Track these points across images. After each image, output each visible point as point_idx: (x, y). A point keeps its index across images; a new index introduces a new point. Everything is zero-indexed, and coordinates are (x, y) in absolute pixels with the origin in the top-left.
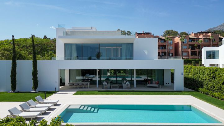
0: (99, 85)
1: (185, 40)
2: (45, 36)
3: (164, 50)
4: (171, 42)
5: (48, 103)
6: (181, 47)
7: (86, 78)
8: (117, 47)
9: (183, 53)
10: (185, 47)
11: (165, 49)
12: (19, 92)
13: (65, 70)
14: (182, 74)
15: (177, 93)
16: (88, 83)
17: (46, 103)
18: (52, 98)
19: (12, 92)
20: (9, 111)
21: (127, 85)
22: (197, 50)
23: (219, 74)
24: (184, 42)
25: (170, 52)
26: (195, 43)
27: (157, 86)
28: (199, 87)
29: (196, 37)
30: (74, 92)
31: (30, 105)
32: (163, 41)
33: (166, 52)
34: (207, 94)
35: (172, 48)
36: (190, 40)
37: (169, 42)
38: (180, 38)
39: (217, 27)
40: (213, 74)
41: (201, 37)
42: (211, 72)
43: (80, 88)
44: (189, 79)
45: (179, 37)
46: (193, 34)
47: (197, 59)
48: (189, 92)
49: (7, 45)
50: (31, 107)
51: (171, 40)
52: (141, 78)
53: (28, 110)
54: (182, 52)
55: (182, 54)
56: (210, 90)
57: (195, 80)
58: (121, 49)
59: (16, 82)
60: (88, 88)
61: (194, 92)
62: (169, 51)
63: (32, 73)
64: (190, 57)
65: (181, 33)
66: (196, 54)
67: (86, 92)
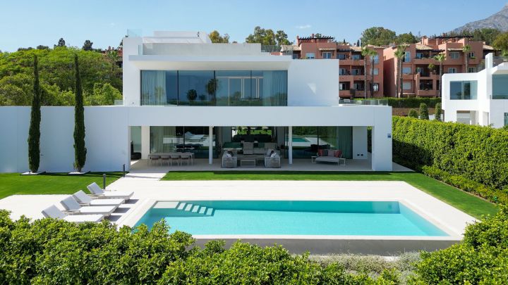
0: (214, 158)
1: (408, 55)
2: (87, 41)
3: (360, 78)
4: (376, 58)
5: (114, 197)
6: (398, 69)
7: (186, 143)
8: (253, 77)
9: (402, 84)
10: (407, 70)
11: (362, 73)
12: (44, 173)
13: (140, 127)
14: (389, 137)
15: (376, 176)
16: (191, 154)
17: (110, 198)
18: (119, 187)
19: (32, 173)
20: (43, 212)
21: (274, 159)
22: (432, 77)
23: (462, 138)
24: (404, 60)
25: (372, 81)
26: (430, 62)
27: (337, 160)
28: (423, 164)
29: (430, 48)
30: (163, 175)
31: (79, 202)
32: (358, 56)
33: (363, 82)
34: (437, 177)
35: (377, 73)
36: (419, 55)
37: (371, 58)
38: (396, 50)
39: (486, 19)
40: (450, 137)
41: (443, 47)
42: (447, 132)
43: (175, 164)
44: (405, 145)
45: (393, 48)
46: (426, 41)
47: (434, 98)
48: (403, 174)
49: (4, 64)
50: (82, 206)
51: (376, 53)
52: (306, 141)
53: (77, 211)
54: (399, 83)
55: (400, 85)
56: (444, 170)
57: (417, 147)
58: (261, 81)
59: (39, 152)
60: (190, 164)
61: (411, 174)
62: (370, 79)
63: (74, 135)
64: (418, 92)
65: (400, 36)
66: (431, 87)
67: (186, 174)
